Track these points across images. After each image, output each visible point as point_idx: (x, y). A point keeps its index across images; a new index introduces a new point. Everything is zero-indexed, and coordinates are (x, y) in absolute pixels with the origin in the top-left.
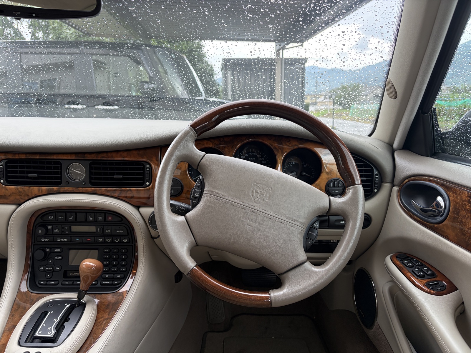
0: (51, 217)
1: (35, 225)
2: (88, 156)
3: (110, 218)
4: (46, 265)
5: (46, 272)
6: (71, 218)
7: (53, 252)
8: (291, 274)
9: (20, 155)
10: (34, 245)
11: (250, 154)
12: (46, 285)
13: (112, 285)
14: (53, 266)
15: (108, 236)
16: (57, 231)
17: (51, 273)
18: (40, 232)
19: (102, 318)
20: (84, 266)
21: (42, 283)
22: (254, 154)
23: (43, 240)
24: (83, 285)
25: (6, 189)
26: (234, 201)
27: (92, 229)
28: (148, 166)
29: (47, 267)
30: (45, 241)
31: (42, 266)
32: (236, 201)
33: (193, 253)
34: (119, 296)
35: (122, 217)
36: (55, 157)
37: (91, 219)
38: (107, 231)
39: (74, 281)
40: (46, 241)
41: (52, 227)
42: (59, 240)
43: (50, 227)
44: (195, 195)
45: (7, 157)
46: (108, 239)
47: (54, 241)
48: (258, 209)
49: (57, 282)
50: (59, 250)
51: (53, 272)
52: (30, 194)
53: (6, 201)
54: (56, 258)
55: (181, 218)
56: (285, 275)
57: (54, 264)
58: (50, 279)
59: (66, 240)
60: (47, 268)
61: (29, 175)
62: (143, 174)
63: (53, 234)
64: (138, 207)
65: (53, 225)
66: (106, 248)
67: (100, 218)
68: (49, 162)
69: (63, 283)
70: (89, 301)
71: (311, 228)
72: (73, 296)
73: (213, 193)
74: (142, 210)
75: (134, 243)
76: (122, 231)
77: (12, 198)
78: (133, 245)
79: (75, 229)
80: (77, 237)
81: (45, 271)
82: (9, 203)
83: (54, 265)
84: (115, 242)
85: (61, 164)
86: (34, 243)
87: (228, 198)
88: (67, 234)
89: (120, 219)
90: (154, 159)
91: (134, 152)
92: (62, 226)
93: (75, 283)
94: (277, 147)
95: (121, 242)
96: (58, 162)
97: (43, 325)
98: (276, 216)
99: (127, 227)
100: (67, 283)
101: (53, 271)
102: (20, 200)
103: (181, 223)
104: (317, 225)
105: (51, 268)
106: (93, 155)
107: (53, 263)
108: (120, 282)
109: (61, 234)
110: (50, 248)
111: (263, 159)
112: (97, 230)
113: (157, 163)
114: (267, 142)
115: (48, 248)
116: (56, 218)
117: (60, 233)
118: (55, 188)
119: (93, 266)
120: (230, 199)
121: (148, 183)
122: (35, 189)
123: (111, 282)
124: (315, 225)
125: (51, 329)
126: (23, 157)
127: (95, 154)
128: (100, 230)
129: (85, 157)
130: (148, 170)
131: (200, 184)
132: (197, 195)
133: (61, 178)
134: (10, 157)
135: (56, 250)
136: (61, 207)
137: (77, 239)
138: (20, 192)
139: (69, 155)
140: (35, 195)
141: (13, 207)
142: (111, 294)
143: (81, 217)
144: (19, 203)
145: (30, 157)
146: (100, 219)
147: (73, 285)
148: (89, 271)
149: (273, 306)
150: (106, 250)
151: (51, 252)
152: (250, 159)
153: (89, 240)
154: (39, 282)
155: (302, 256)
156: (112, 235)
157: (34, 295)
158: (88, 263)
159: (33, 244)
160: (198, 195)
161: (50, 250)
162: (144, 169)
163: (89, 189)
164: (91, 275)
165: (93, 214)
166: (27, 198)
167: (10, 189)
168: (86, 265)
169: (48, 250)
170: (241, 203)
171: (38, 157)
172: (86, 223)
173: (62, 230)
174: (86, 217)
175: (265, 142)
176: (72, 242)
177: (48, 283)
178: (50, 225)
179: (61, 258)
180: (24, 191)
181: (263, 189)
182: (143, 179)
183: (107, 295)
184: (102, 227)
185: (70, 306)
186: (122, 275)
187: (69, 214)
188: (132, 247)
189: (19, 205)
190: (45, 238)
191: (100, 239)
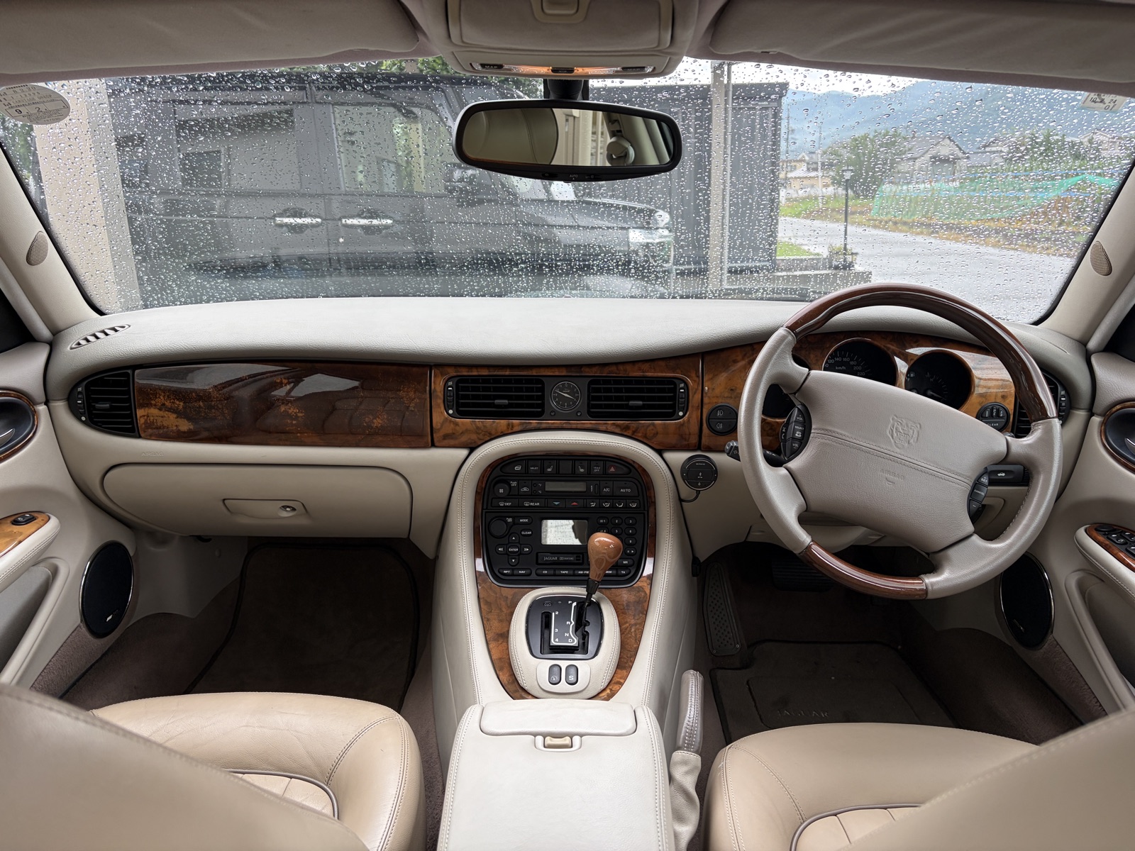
0: (518, 468)
2: (587, 370)
3: (613, 469)
4: (507, 545)
5: (508, 555)
6: (549, 470)
7: (518, 524)
8: (951, 552)
9: (479, 370)
11: (838, 359)
12: (513, 575)
13: (617, 575)
14: (519, 546)
15: (607, 498)
16: (525, 489)
17: (517, 557)
18: (501, 491)
19: (626, 622)
21: (506, 572)
22: (845, 359)
23: (502, 505)
24: (594, 573)
25: (457, 424)
26: (865, 444)
27: (579, 487)
28: (682, 385)
29: (509, 547)
30: (504, 506)
31: (501, 545)
32: (868, 445)
35: (630, 466)
36: (534, 372)
37: (582, 470)
38: (605, 490)
39: (555, 570)
40: (507, 506)
41: (518, 484)
42: (527, 505)
43: (514, 484)
45: (459, 374)
46: (606, 502)
47: (519, 507)
48: (902, 457)
49: (528, 571)
50: (527, 520)
51: (519, 555)
52: (493, 432)
53: (452, 442)
54: (523, 533)
55: (782, 471)
56: (941, 554)
57: (519, 543)
58: (513, 568)
59: (538, 504)
60: (510, 550)
61: (497, 402)
62: (673, 399)
63: (518, 495)
64: (661, 451)
65: (518, 481)
66: (602, 518)
67: (597, 470)
68: (530, 380)
69: (539, 572)
71: (977, 484)
72: (580, 591)
74: (668, 455)
75: (646, 509)
76: (629, 490)
77: (464, 439)
78: (646, 512)
79: (551, 487)
80: (556, 500)
81: (506, 554)
82: (458, 445)
83: (521, 545)
84: (618, 507)
85: (542, 383)
86: (487, 509)
87: (854, 441)
88: (540, 495)
89: (625, 470)
90: (693, 375)
91: (662, 363)
92: (534, 482)
93: (557, 572)
95: (626, 507)
96: (539, 380)
97: (555, 630)
98: (929, 467)
99: (636, 482)
100: (546, 572)
101: (520, 553)
102: (478, 441)
103: (784, 477)
104: (985, 480)
105: (517, 550)
106: (594, 369)
107: (517, 541)
109: (531, 495)
110: (513, 518)
112: (588, 488)
113: (697, 379)
115: (509, 517)
116: (527, 468)
117: (530, 493)
118: (534, 422)
119: (610, 544)
120: (858, 442)
121: (681, 414)
122: (502, 423)
123: (615, 572)
124: (982, 479)
125: (569, 634)
126: (485, 372)
127: (597, 367)
128: (594, 488)
129: (582, 372)
130: (682, 392)
131: (801, 419)
132: (798, 435)
133: (542, 406)
134: (465, 372)
135: (521, 521)
136: (534, 452)
137: (557, 503)
138: (478, 428)
139: (556, 370)
140: (501, 432)
141: (464, 452)
142: (625, 589)
143: (566, 467)
144: (473, 446)
145: (495, 373)
146: (595, 470)
147: (555, 575)
148: (605, 551)
149: (930, 596)
150: (601, 521)
151: (514, 523)
152: (837, 368)
153: (575, 503)
154: (501, 571)
156: (613, 496)
158: (602, 539)
159: (484, 511)
160: (800, 436)
161: (513, 520)
162: (674, 390)
163: (588, 423)
164: (608, 558)
165: (585, 463)
166: (488, 438)
167: (463, 423)
168: (599, 541)
169: (510, 520)
170: (875, 448)
171: (507, 373)
172: (574, 477)
173: (534, 489)
174: (574, 468)
176: (547, 507)
177: (515, 572)
178: (514, 481)
179: (529, 533)
180: (485, 426)
181: (907, 426)
182: (673, 407)
184: (598, 482)
185: (577, 604)
186: (630, 560)
187: (546, 463)
188: (642, 515)
189: (472, 450)
190: (505, 502)
191: (593, 502)
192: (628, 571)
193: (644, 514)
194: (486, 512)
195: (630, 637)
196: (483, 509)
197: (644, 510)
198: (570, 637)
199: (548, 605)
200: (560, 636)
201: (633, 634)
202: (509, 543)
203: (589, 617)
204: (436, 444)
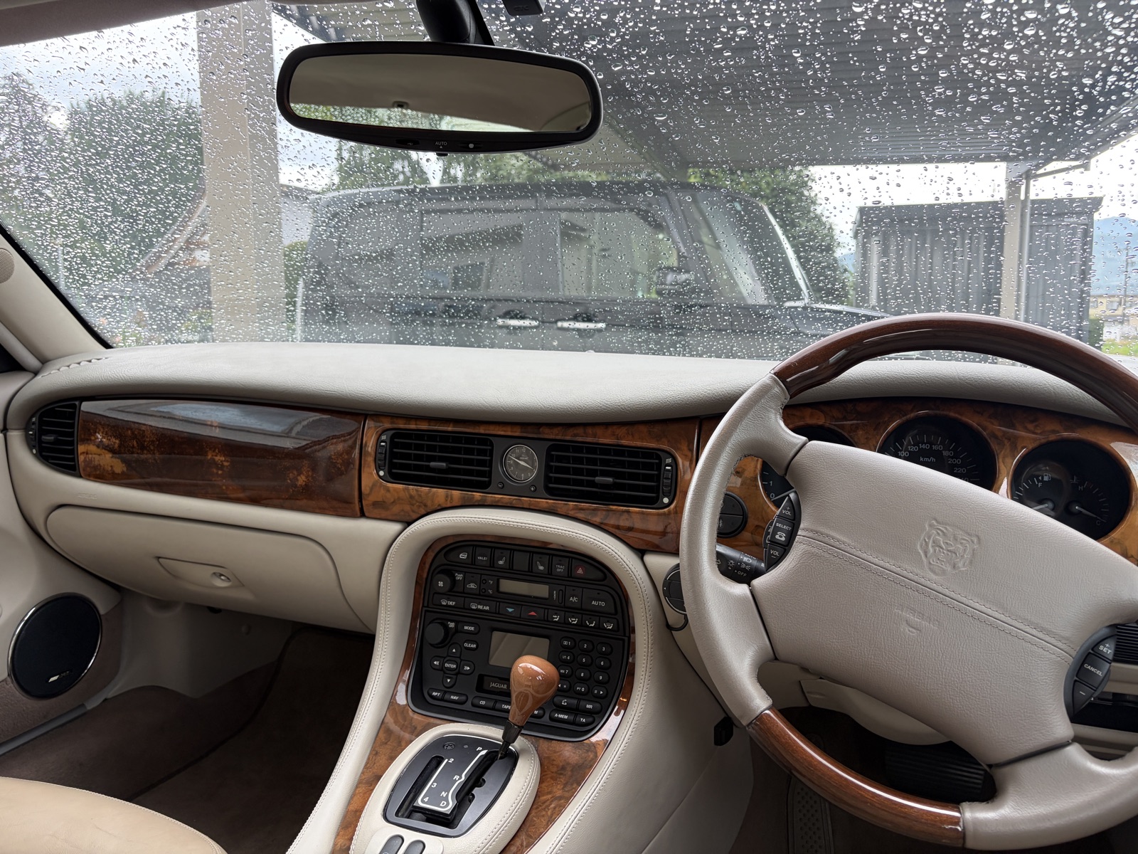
0: (463, 556)
1: (433, 568)
2: (547, 430)
3: (580, 571)
4: (445, 658)
5: (445, 673)
6: (501, 562)
7: (461, 632)
9: (418, 423)
10: (426, 611)
11: (924, 446)
13: (573, 723)
14: (458, 660)
15: (573, 610)
16: (472, 586)
17: (454, 677)
18: (441, 584)
19: (549, 793)
20: (521, 671)
21: (434, 694)
22: (934, 447)
23: (444, 603)
24: (515, 712)
25: (388, 490)
26: (876, 561)
27: (541, 590)
28: (669, 461)
29: (447, 662)
30: (447, 606)
31: (437, 657)
32: (881, 563)
33: (766, 675)
34: (588, 751)
35: (606, 571)
36: (482, 430)
37: (541, 568)
38: (571, 599)
39: (496, 701)
40: (450, 606)
41: (464, 578)
42: (474, 607)
43: (459, 577)
44: (777, 537)
45: (395, 426)
46: (573, 617)
47: (464, 608)
48: (940, 589)
49: (463, 698)
50: (472, 629)
51: (457, 674)
52: (429, 503)
53: (384, 514)
54: (466, 645)
55: (741, 590)
57: (460, 657)
58: (447, 690)
59: (488, 608)
60: (447, 665)
61: (432, 464)
62: (657, 478)
63: (464, 593)
64: (641, 553)
65: (465, 573)
66: (567, 638)
67: (560, 569)
68: (470, 439)
69: (476, 701)
70: (524, 751)
71: (1090, 655)
72: (494, 733)
73: (821, 538)
74: (650, 559)
75: (627, 635)
76: (603, 604)
77: (396, 509)
78: (626, 639)
79: (508, 586)
80: (511, 605)
81: (442, 670)
82: (390, 518)
83: (461, 660)
84: (588, 626)
85: (492, 445)
86: (428, 607)
88: (490, 596)
89: (600, 575)
90: (684, 447)
91: (643, 428)
92: (483, 577)
93: (498, 706)
94: (999, 434)
95: (599, 627)
96: (485, 440)
97: (432, 784)
98: (989, 611)
99: (613, 593)
101: (458, 672)
102: (411, 514)
103: (739, 600)
104: (1108, 649)
105: (455, 666)
106: (556, 430)
107: (458, 655)
108: (590, 719)
109: (480, 595)
110: (457, 622)
111: (958, 461)
112: (551, 594)
113: (689, 454)
114: (972, 420)
115: (452, 621)
116: (473, 557)
117: (478, 592)
118: (477, 495)
119: (538, 674)
121: (666, 500)
122: (440, 493)
123: (572, 718)
124: (1101, 648)
125: (447, 795)
126: (424, 426)
127: (559, 428)
128: (558, 596)
129: (540, 433)
130: (668, 470)
131: (789, 513)
132: (781, 537)
133: (489, 474)
134: (401, 425)
135: (466, 628)
136: (483, 535)
137: (510, 610)
138: (411, 497)
139: (509, 428)
140: (439, 505)
141: (396, 527)
142: (570, 744)
143: (521, 561)
144: (408, 519)
145: (436, 428)
148: (530, 684)
150: (565, 643)
151: (457, 630)
152: (921, 459)
153: (533, 613)
154: (430, 692)
155: (1061, 727)
156: (582, 610)
157: (417, 718)
158: (529, 666)
159: (424, 609)
160: (783, 539)
161: (456, 626)
162: (659, 467)
163: (544, 503)
164: (534, 693)
165: (546, 559)
166: (423, 512)
167: (395, 489)
168: (525, 669)
169: (452, 625)
170: (893, 568)
171: (450, 429)
172: (529, 575)
173: (483, 586)
174: (531, 564)
175: (965, 419)
176: (499, 614)
177: (447, 697)
178: (460, 572)
179: (475, 646)
180: (420, 496)
181: (955, 539)
182: (656, 490)
183: (562, 744)
184: (563, 588)
185: (487, 754)
186: (598, 705)
187: (498, 553)
188: (621, 642)
189: (409, 524)
190: (448, 599)
191: (556, 614)
193: (623, 640)
196: (423, 606)
197: (625, 636)
198: (446, 799)
199: (449, 748)
200: (433, 794)
202: (448, 656)
203: (492, 774)
204: (366, 514)
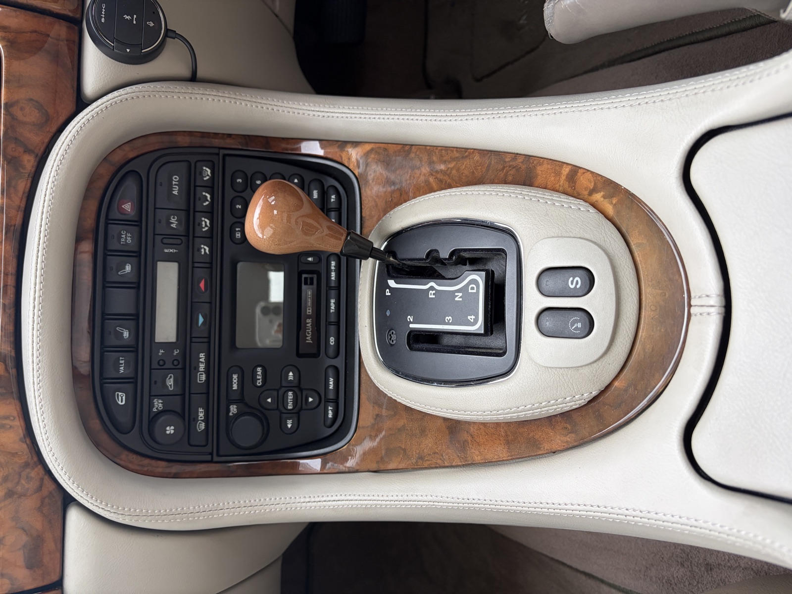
0: (121, 399)
1: (150, 453)
3: (127, 207)
4: (281, 413)
5: (301, 409)
6: (126, 334)
7: (242, 392)
12: (336, 402)
14: (283, 390)
15: (190, 223)
16: (170, 382)
17: (304, 393)
18: (170, 430)
23: (202, 426)
27: (166, 274)
29: (285, 406)
30: (206, 420)
31: (282, 424)
35: (121, 173)
37: (128, 268)
38: (174, 226)
40: (206, 415)
41: (158, 396)
42: (204, 377)
43: (158, 404)
46: (200, 224)
47: (207, 393)
49: (331, 372)
50: (235, 377)
51: (301, 390)
54: (259, 383)
57: (278, 390)
58: (323, 400)
59: (202, 355)
60: (290, 407)
63: (182, 395)
64: (81, 103)
65: (152, 396)
66: (232, 234)
67: (128, 238)
69: (331, 352)
74: (90, 85)
75: (216, 151)
76: (176, 179)
77: (39, 523)
78: (222, 152)
80: (193, 320)
81: (298, 413)
83: (282, 387)
84: (211, 204)
86: (211, 454)
88: (184, 354)
92: (155, 365)
93: (333, 319)
95: (210, 187)
97: (448, 324)
99: (157, 163)
100: (332, 340)
101: (298, 388)
102: (45, 492)
105: (290, 393)
107: (275, 393)
109: (184, 369)
110: (230, 402)
112: (169, 258)
115: (228, 410)
116: (123, 382)
117: (180, 372)
125: (458, 291)
128: (171, 245)
135: (235, 387)
137: (201, 320)
141: (74, 517)
143: (121, 300)
144: (56, 499)
146: (129, 240)
147: (338, 324)
151: (240, 400)
153: (202, 285)
154: (329, 423)
156: (188, 211)
159: (215, 458)
161: (233, 403)
165: (113, 261)
169: (233, 409)
172: (144, 287)
173: (169, 365)
174: (123, 285)
176: (209, 337)
177: (331, 396)
178: (151, 405)
179: (259, 369)
184: (158, 238)
185: (392, 278)
186: (312, 186)
187: (111, 341)
188: (227, 158)
189: (68, 500)
190: (196, 420)
191: (199, 250)
192: (331, 190)
193: (225, 156)
194: (218, 455)
195: (458, 170)
196: (211, 462)
197: (218, 154)
198: (464, 290)
199: (394, 337)
200: (462, 313)
201: (451, 165)
202: (278, 408)
203: (418, 251)
204: (55, 578)
